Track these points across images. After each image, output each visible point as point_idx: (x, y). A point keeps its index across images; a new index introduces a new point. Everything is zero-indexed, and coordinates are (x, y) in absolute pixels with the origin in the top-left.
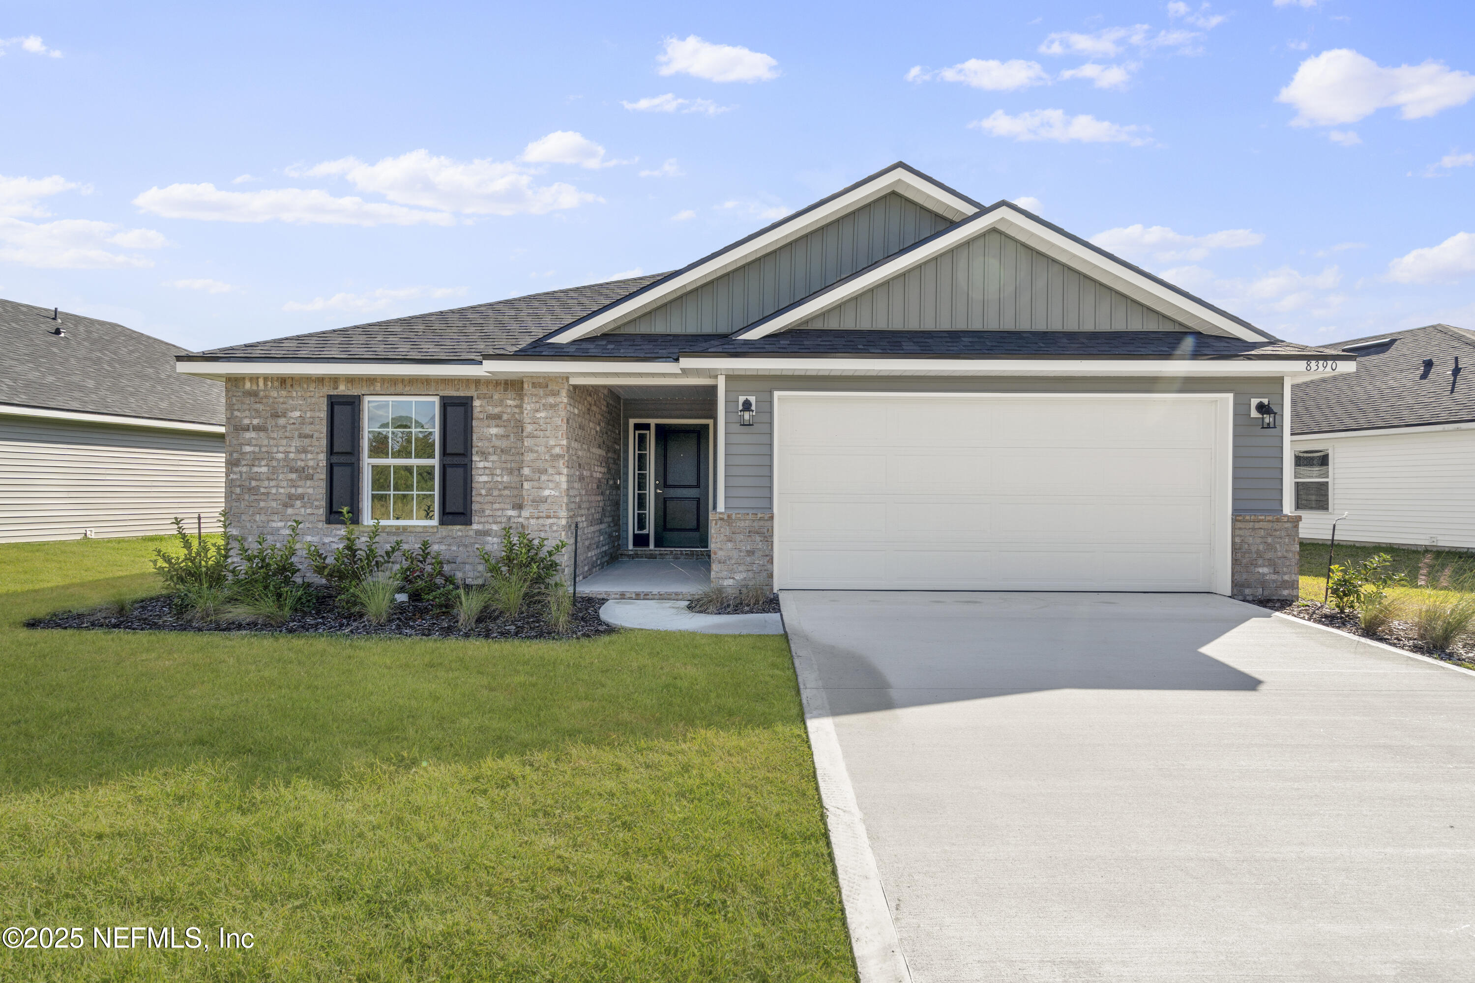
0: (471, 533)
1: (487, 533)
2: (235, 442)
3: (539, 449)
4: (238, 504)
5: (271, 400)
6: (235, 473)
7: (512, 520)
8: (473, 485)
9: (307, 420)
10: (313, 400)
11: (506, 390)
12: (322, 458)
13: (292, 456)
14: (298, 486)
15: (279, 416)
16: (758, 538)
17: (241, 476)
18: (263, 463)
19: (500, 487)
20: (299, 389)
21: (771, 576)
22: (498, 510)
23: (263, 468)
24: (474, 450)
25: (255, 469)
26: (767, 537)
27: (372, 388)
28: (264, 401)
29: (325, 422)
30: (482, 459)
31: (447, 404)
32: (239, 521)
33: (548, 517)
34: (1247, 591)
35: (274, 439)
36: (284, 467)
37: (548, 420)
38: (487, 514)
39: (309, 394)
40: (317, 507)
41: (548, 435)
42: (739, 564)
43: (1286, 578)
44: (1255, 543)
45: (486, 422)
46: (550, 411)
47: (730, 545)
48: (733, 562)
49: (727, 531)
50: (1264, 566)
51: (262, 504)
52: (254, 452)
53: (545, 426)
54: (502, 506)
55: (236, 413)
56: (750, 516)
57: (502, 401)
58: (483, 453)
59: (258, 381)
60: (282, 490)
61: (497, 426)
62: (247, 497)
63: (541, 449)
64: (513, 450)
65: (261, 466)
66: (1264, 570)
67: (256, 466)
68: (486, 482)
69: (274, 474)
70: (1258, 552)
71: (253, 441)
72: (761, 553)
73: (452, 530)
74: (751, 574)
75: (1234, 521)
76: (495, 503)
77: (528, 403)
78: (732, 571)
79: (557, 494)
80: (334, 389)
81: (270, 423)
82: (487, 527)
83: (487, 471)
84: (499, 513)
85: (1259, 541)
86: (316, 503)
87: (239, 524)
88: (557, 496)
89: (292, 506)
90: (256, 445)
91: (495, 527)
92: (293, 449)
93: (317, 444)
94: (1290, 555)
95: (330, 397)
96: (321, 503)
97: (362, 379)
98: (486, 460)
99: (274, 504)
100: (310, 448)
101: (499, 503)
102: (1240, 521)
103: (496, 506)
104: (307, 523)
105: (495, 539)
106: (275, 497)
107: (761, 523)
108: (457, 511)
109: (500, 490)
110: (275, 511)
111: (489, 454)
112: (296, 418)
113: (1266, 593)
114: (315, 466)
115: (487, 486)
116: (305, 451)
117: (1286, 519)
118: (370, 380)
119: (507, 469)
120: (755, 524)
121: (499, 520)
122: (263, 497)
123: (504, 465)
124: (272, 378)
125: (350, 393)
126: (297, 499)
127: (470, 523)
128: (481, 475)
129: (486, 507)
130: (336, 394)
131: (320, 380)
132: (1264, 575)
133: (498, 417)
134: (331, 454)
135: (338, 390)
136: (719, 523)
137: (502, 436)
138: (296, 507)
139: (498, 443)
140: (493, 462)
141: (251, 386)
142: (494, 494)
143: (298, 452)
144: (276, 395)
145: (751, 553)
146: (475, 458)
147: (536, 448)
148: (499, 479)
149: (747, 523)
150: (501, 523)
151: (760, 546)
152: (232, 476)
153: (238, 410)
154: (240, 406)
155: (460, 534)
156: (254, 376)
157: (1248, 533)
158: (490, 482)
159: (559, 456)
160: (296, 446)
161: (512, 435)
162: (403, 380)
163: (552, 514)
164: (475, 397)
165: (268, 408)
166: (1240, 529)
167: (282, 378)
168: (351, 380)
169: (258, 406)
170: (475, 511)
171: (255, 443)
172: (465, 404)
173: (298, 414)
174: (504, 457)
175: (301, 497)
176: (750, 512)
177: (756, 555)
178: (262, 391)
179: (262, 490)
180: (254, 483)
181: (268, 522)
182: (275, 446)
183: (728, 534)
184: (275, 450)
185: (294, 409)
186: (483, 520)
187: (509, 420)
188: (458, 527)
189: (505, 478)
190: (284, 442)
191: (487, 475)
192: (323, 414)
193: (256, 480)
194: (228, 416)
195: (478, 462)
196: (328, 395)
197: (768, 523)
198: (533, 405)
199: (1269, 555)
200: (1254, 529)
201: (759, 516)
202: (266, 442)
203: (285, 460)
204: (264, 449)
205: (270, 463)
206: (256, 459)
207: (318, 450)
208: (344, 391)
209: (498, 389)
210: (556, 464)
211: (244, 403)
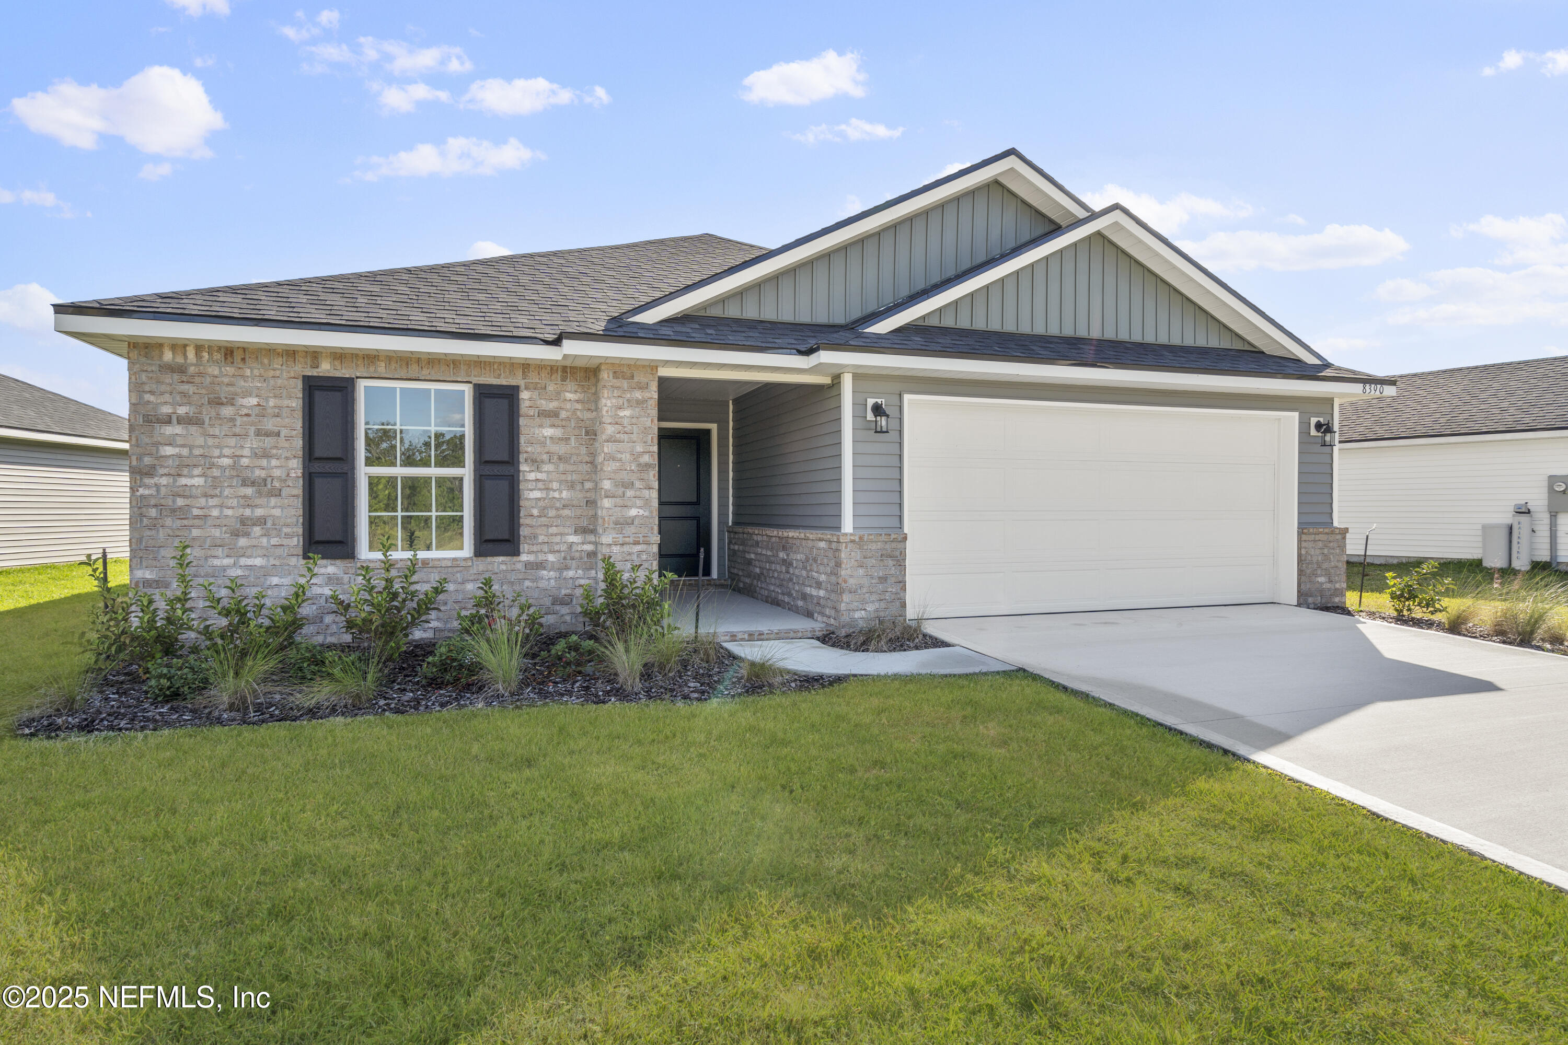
0: (520, 566)
1: (540, 565)
2: (147, 440)
3: (623, 456)
4: (153, 532)
5: (208, 380)
6: (147, 487)
7: (575, 548)
8: (522, 503)
9: (270, 411)
10: (279, 382)
11: (564, 379)
12: (295, 466)
13: (245, 462)
14: (256, 506)
15: (222, 404)
16: (891, 562)
17: (158, 491)
18: (197, 471)
19: (558, 505)
20: (255, 365)
21: (904, 605)
22: (556, 535)
23: (196, 479)
24: (522, 457)
25: (183, 481)
26: (900, 561)
27: (372, 369)
28: (197, 380)
29: (299, 414)
30: (533, 468)
31: (483, 394)
32: (155, 559)
33: (636, 543)
34: (1310, 600)
35: (214, 436)
36: (232, 477)
37: (634, 421)
38: (540, 541)
39: (271, 373)
40: (287, 536)
41: (635, 439)
42: (871, 593)
43: (1337, 586)
44: (1315, 554)
45: (537, 420)
46: (637, 409)
47: (861, 571)
48: (865, 590)
49: (857, 554)
50: (1322, 576)
51: (195, 532)
52: (180, 456)
53: (630, 427)
54: (561, 529)
55: (148, 397)
56: (883, 538)
57: (558, 393)
58: (534, 461)
59: (185, 351)
60: (229, 512)
61: (553, 426)
62: (168, 522)
63: (626, 457)
64: (574, 458)
65: (192, 477)
66: (1321, 579)
67: (185, 476)
68: (539, 499)
69: (215, 487)
70: (1318, 563)
71: (178, 438)
72: (894, 579)
73: (492, 563)
74: (883, 605)
75: (1301, 533)
76: (551, 526)
77: (609, 398)
78: (864, 602)
79: (646, 514)
80: (312, 367)
81: (207, 414)
82: (541, 557)
83: (540, 485)
84: (557, 539)
85: (1318, 552)
86: (286, 530)
87: (154, 563)
88: (647, 517)
89: (247, 534)
90: (183, 446)
91: (551, 558)
92: (246, 452)
93: (287, 445)
94: (1340, 565)
95: (307, 380)
96: (295, 530)
97: (357, 355)
98: (538, 469)
99: (216, 533)
100: (274, 451)
101: (556, 526)
102: (1305, 534)
103: (553, 530)
104: (271, 559)
105: (552, 573)
106: (218, 522)
107: (894, 545)
108: (500, 537)
109: (557, 509)
110: (218, 542)
111: (542, 462)
112: (251, 407)
113: (1323, 601)
114: (284, 477)
115: (541, 504)
116: (266, 455)
117: (1337, 531)
118: (370, 357)
119: (567, 481)
120: (887, 546)
121: (556, 548)
122: (197, 522)
123: (563, 477)
124: (209, 347)
125: (338, 374)
126: (254, 525)
127: (516, 553)
128: (531, 490)
129: (538, 531)
130: (315, 374)
131: (291, 353)
132: (1322, 584)
133: (554, 414)
134: (310, 460)
135: (319, 370)
136: (850, 545)
137: (561, 439)
138: (253, 535)
139: (554, 448)
140: (548, 472)
141: (174, 358)
142: (550, 515)
143: (256, 455)
144: (216, 372)
145: (883, 579)
146: (523, 467)
147: (619, 456)
148: (556, 495)
149: (880, 545)
150: (559, 551)
151: (893, 572)
152: (141, 491)
153: (152, 393)
154: (154, 386)
155: (503, 567)
156: (180, 342)
157: (1311, 545)
158: (544, 499)
159: (648, 466)
160: (251, 448)
161: (573, 438)
162: (419, 360)
163: (641, 540)
164: (522, 387)
165: (204, 391)
166: (1305, 541)
167: (227, 348)
168: (339, 355)
169: (185, 387)
170: (525, 537)
171: (181, 443)
172: (510, 395)
173: (254, 401)
174: (562, 467)
175: (262, 521)
176: (883, 532)
177: (889, 581)
178: (192, 365)
179: (196, 512)
180: (180, 502)
181: (206, 558)
182: (217, 447)
183: (858, 558)
184: (217, 452)
185: (247, 394)
186: (535, 548)
187: (568, 419)
188: (501, 559)
189: (565, 494)
190: (232, 441)
191: (540, 489)
192: (296, 403)
193: (184, 497)
194: (134, 401)
195: (527, 473)
196: (304, 377)
197: (900, 545)
198: (614, 401)
199: (1325, 566)
200: (1315, 541)
201: (893, 536)
202: (200, 441)
203: (233, 467)
204: (197, 452)
205: (209, 472)
206: (182, 467)
207: (289, 455)
208: (328, 371)
209: (553, 377)
210: (645, 476)
211: (162, 383)
